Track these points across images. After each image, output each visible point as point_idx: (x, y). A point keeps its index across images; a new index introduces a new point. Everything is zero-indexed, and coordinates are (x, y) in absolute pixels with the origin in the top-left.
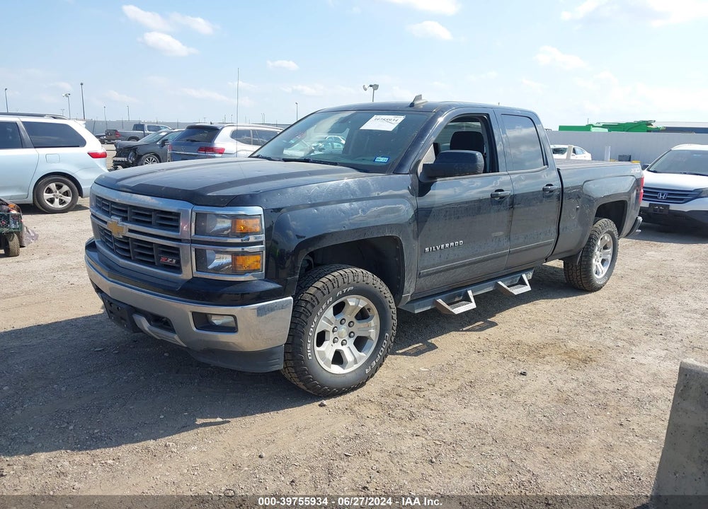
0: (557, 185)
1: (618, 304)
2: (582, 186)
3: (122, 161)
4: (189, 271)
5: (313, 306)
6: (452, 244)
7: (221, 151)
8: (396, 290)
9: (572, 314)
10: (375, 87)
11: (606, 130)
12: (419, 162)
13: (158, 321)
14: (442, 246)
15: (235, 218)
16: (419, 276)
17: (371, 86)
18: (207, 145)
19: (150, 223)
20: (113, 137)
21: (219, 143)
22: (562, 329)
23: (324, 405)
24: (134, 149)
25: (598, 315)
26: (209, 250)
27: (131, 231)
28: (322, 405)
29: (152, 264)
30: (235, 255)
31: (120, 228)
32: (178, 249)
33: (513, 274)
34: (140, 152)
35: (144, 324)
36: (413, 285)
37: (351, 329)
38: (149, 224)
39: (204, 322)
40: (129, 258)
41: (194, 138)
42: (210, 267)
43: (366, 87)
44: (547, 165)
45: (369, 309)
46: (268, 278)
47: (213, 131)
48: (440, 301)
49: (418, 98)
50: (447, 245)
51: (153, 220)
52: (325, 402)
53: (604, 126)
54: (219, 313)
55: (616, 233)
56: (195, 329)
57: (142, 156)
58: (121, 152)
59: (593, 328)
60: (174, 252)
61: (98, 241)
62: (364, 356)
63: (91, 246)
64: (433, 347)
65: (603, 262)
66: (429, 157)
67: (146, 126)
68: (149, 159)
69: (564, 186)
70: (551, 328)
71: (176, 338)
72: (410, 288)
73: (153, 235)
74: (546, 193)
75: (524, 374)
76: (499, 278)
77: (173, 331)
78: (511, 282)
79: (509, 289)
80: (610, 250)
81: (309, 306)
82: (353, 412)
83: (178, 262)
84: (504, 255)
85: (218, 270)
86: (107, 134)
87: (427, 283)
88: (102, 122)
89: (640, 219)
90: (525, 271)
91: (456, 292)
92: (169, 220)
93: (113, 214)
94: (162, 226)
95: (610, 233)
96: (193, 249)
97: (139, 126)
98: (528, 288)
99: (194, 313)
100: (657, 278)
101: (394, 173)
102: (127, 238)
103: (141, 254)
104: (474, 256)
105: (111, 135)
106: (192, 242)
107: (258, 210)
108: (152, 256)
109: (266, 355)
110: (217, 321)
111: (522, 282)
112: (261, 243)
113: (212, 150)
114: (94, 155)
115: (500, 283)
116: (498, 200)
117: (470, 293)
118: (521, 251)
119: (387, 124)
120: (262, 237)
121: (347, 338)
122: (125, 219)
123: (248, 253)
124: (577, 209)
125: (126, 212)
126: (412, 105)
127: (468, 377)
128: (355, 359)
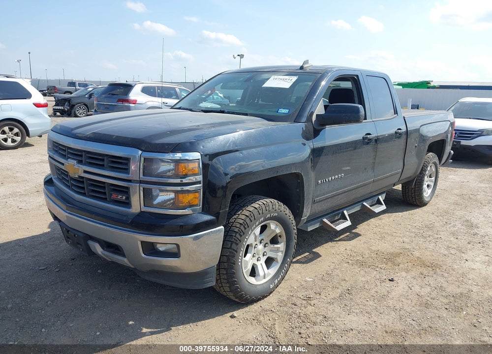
0: (404, 129)
1: (441, 218)
2: (419, 129)
3: (60, 109)
4: (137, 204)
6: (337, 177)
7: (135, 102)
8: (297, 214)
9: (410, 227)
10: (241, 56)
11: (401, 87)
12: (312, 113)
13: (110, 246)
14: (330, 178)
15: (177, 162)
16: (314, 202)
17: (238, 55)
18: (124, 97)
19: (103, 165)
20: (53, 91)
21: (132, 96)
22: (406, 240)
23: (235, 317)
24: (68, 100)
25: (430, 227)
26: (155, 189)
27: (85, 172)
28: (232, 317)
29: (104, 200)
30: (176, 192)
31: (75, 169)
32: (127, 188)
33: (372, 197)
34: (73, 102)
35: (98, 249)
36: (309, 210)
37: (265, 249)
38: (101, 166)
39: (151, 249)
40: (84, 194)
41: (114, 92)
42: (155, 202)
43: (235, 56)
44: (397, 114)
46: (206, 210)
47: (128, 87)
48: (325, 220)
49: (306, 62)
50: (333, 178)
51: (105, 163)
52: (235, 314)
53: (399, 84)
54: (163, 242)
55: (437, 162)
56: (143, 255)
57: (74, 105)
58: (59, 102)
59: (429, 239)
60: (125, 191)
61: (54, 178)
63: (48, 182)
64: (317, 256)
65: (428, 186)
66: (320, 109)
67: (77, 83)
68: (80, 108)
69: (408, 130)
70: (397, 239)
71: (125, 261)
72: (307, 213)
73: (106, 176)
74: (397, 135)
75: (392, 280)
76: (363, 200)
77: (123, 255)
78: (372, 202)
79: (371, 208)
80: (433, 179)
83: (128, 198)
84: (370, 183)
85: (162, 205)
86: (48, 89)
87: (319, 208)
88: (45, 80)
89: (452, 152)
90: (380, 194)
91: (337, 214)
92: (121, 164)
93: (69, 158)
94: (113, 169)
95: (435, 163)
96: (142, 188)
97: (72, 84)
98: (384, 207)
99: (142, 242)
100: (461, 196)
101: (295, 122)
102: (83, 178)
103: (93, 191)
104: (352, 185)
105: (51, 90)
106: (141, 182)
107: (196, 155)
108: (105, 193)
109: (201, 275)
110: (161, 248)
111: (379, 202)
112: (199, 182)
113: (128, 101)
114: (38, 105)
115: (365, 203)
116: (366, 141)
117: (345, 212)
118: (381, 179)
119: (283, 82)
120: (200, 178)
121: (261, 256)
122: (80, 162)
123: (188, 191)
124: (416, 146)
125: (81, 156)
126: (302, 68)
127: (346, 285)
128: (265, 274)
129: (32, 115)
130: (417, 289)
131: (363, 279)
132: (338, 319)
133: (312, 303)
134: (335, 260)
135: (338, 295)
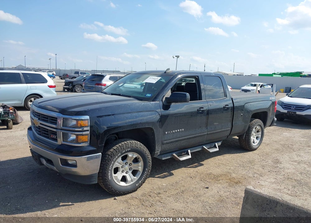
0: (231, 105)
1: (261, 157)
2: (244, 106)
3: (67, 88)
4: (60, 141)
5: (112, 157)
6: (179, 130)
7: (105, 85)
8: (152, 149)
9: (239, 161)
10: (178, 57)
11: (280, 76)
12: (164, 96)
13: (49, 161)
14: (174, 131)
15: (77, 120)
16: (163, 144)
17: (176, 56)
18: (99, 82)
19: (48, 121)
20: (66, 77)
21: (104, 82)
22: (232, 168)
23: (116, 199)
24: (72, 83)
25: (250, 162)
26: (69, 133)
27: (41, 124)
28: (115, 199)
29: (48, 138)
30: (77, 135)
32: (56, 132)
33: (211, 143)
34: (74, 84)
35: (44, 162)
36: (160, 148)
37: (130, 167)
38: (47, 121)
39: (65, 163)
40: (40, 135)
41: (93, 79)
42: (69, 140)
43: (174, 57)
44: (226, 96)
45: (139, 158)
46: (91, 144)
47: (102, 77)
48: (174, 154)
49: (168, 69)
50: (176, 131)
52: (116, 198)
53: (280, 74)
54: (71, 159)
55: (262, 125)
56: (61, 165)
57: (75, 86)
58: (67, 84)
59: (246, 168)
60: (55, 133)
61: (33, 127)
62: (136, 178)
63: (30, 129)
64: (172, 174)
65: (257, 138)
66: (168, 94)
67: (80, 72)
68: (78, 87)
69: (235, 106)
71: (55, 168)
72: (158, 150)
73: (48, 126)
74: (225, 109)
75: (207, 188)
76: (204, 144)
77: (53, 165)
78: (210, 146)
79: (208, 150)
80: (260, 133)
81: (110, 157)
82: (127, 202)
83: (57, 137)
84: (205, 135)
85: (73, 141)
86: (63, 76)
87: (167, 147)
88: (63, 70)
89: (276, 119)
90: (216, 142)
91: (182, 151)
92: (54, 120)
93: (35, 117)
94: (51, 123)
95: (260, 126)
96: (62, 133)
97: (77, 73)
98: (217, 149)
99: (61, 159)
101: (153, 101)
102: (40, 127)
103: (45, 133)
104: (190, 135)
105: (65, 76)
106: (61, 129)
107: (87, 117)
108: (48, 134)
109: (90, 177)
110: (70, 162)
111: (215, 147)
112: (88, 131)
113: (101, 84)
114: (50, 87)
115: (204, 147)
116: (200, 112)
117: (189, 151)
118: (213, 133)
119: (153, 80)
120: (89, 128)
121: (128, 170)
122: (39, 119)
123: (83, 135)
124: (242, 115)
125: (40, 116)
126: (165, 72)
127: (182, 189)
128: (132, 180)
129: (47, 92)
130: (222, 193)
131: (194, 186)
132: (169, 204)
133: (159, 196)
134: (184, 176)
135: (175, 193)
